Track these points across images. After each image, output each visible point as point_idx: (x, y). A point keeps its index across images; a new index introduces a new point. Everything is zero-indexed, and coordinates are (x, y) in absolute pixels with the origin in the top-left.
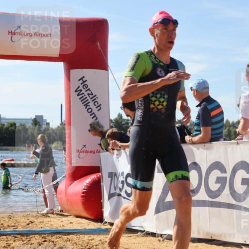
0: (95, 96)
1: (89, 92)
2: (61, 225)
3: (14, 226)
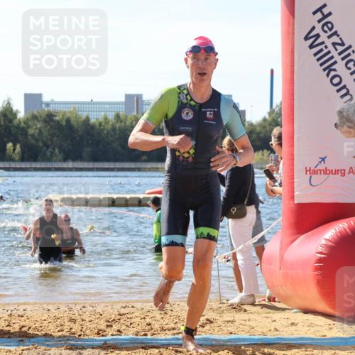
0: (350, 47)
1: (335, 39)
2: (273, 329)
3: (174, 329)
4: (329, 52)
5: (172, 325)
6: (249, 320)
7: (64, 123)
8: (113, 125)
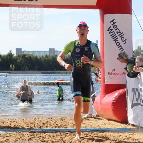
0: (122, 33)
1: (117, 30)
2: (98, 126)
3: (65, 126)
4: (116, 35)
5: (65, 125)
6: (90, 123)
7: (29, 58)
8: (45, 59)
